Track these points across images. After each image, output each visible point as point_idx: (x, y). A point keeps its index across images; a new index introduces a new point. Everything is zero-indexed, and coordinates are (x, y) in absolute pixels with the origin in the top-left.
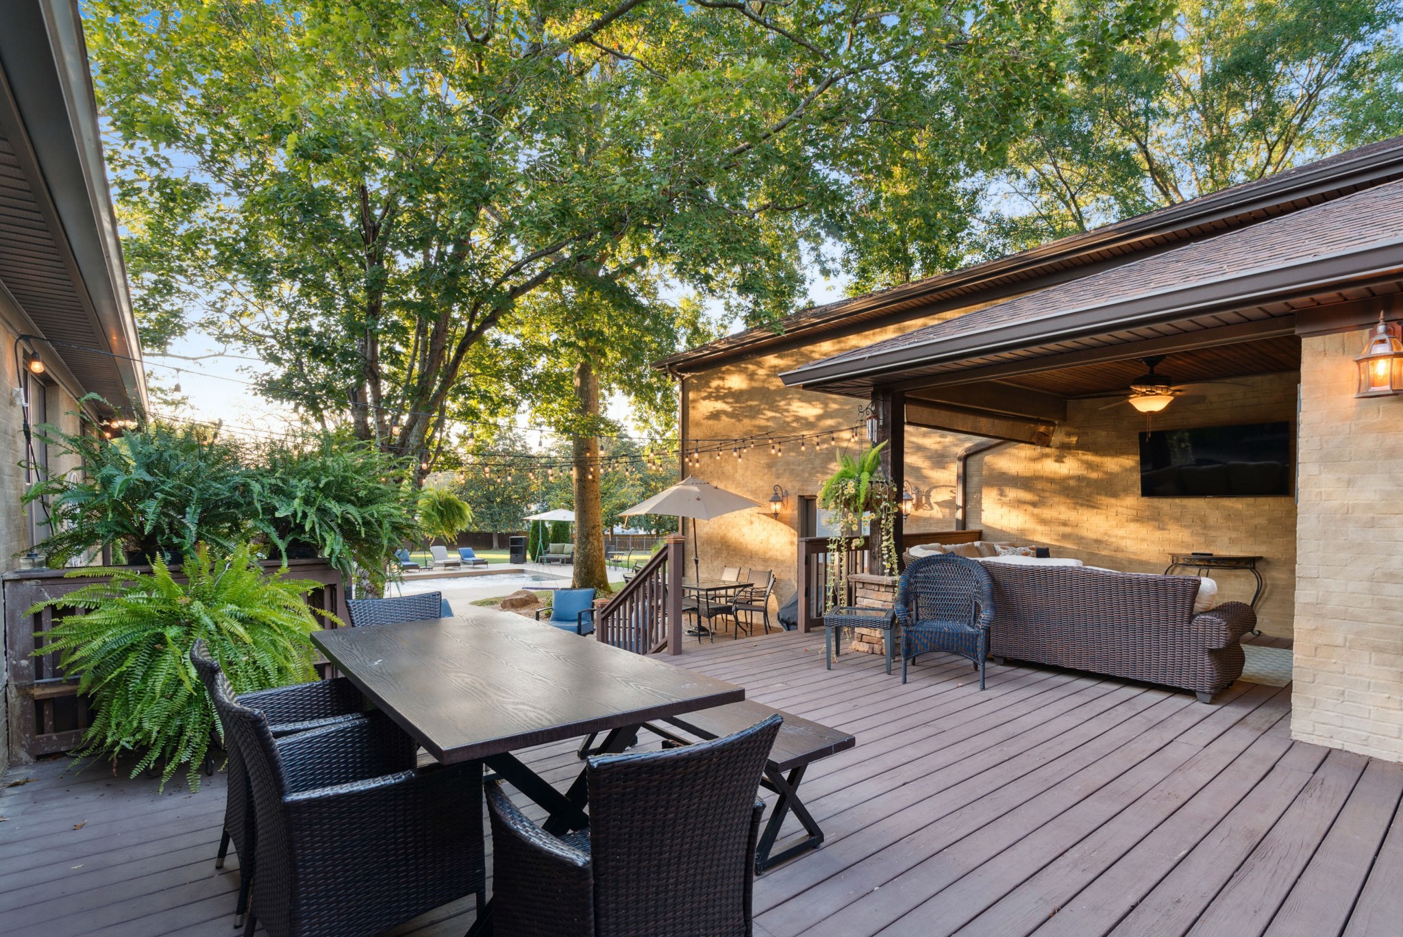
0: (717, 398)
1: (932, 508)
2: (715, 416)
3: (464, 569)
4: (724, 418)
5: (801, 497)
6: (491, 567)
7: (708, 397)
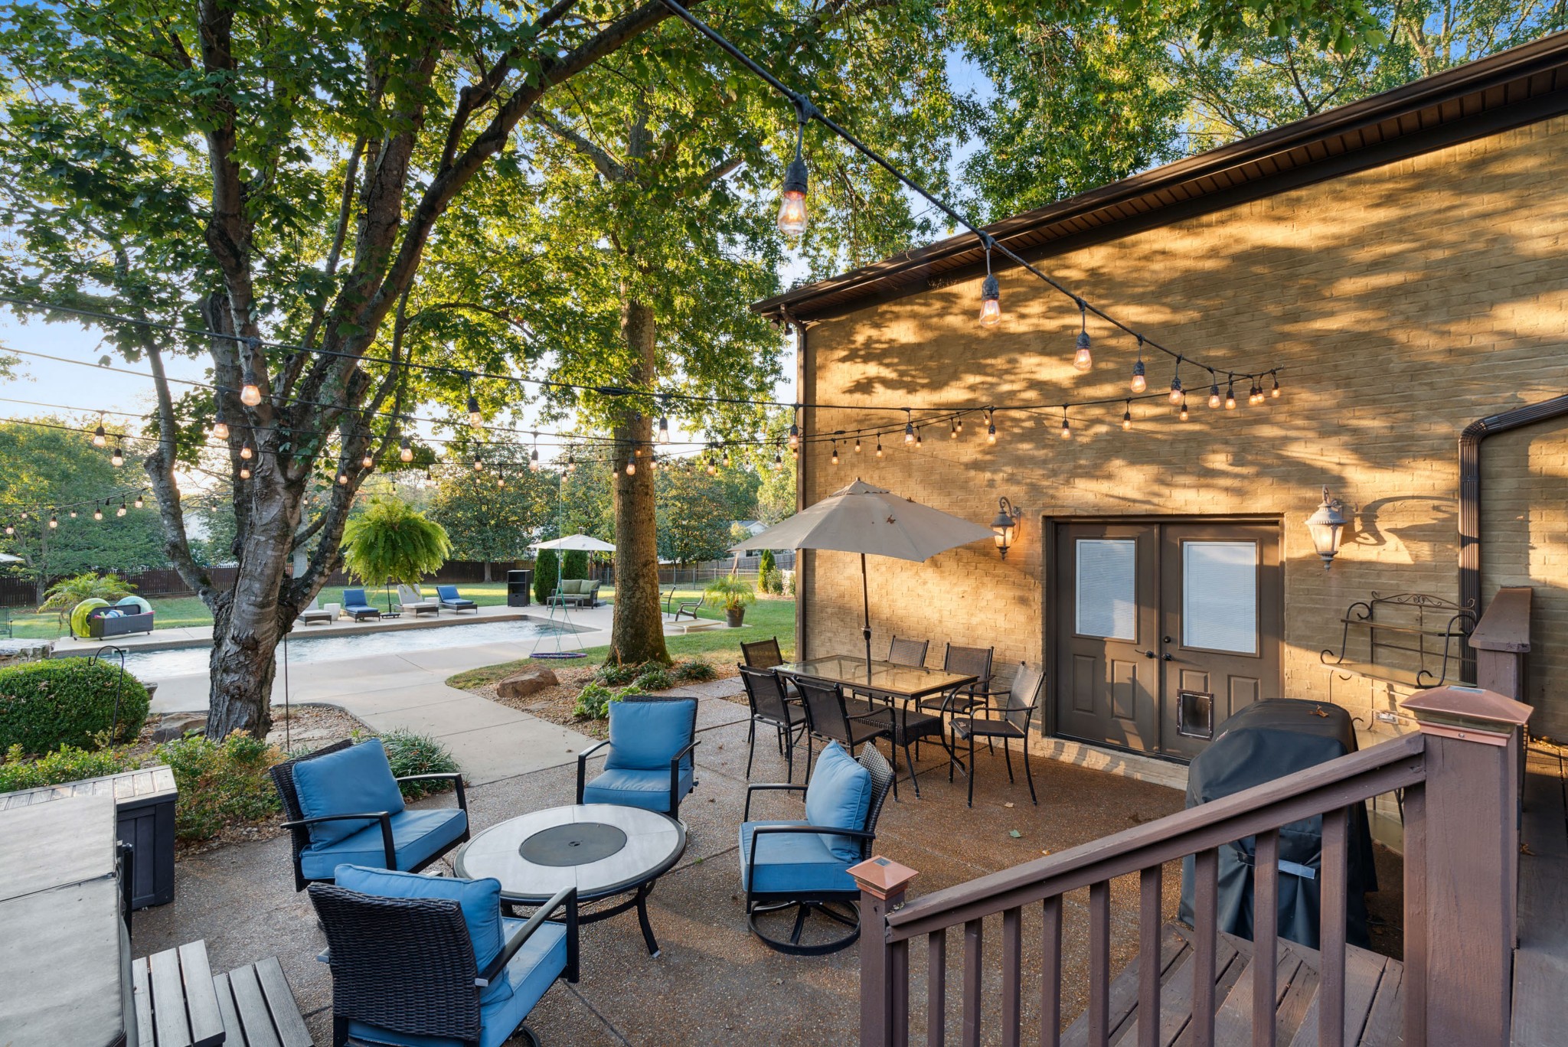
0: (866, 359)
1: (1381, 541)
2: (864, 386)
3: (445, 615)
4: (879, 388)
5: (1046, 518)
6: (483, 612)
7: (851, 357)
